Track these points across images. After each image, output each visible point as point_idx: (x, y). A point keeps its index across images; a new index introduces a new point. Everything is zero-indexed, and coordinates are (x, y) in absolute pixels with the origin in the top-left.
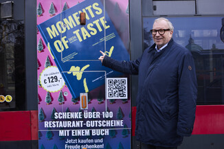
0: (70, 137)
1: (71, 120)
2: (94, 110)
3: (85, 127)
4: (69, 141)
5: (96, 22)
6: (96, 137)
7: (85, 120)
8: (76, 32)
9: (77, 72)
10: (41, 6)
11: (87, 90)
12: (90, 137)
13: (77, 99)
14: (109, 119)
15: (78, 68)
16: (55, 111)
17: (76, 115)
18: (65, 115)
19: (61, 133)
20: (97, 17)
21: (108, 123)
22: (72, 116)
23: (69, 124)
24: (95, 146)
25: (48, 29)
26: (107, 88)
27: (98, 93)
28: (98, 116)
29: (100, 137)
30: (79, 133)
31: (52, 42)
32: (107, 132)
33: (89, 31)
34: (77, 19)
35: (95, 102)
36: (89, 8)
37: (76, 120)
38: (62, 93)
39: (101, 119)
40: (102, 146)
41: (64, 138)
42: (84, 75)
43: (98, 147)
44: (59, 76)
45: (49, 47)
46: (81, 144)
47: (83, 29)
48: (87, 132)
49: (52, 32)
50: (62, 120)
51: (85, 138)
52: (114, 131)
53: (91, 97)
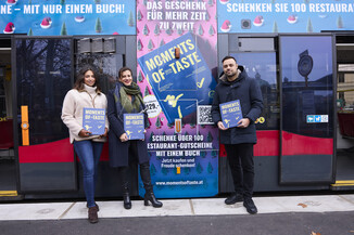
0: (166, 157)
1: (167, 142)
2: (187, 134)
3: (179, 149)
4: (165, 161)
5: (189, 56)
6: (189, 157)
7: (179, 143)
8: (172, 65)
9: (172, 101)
10: (140, 42)
11: (181, 116)
12: (184, 157)
13: (172, 124)
14: (200, 141)
15: (173, 97)
16: (153, 134)
17: (171, 138)
18: (161, 138)
19: (158, 154)
20: (190, 52)
21: (199, 145)
22: (168, 138)
23: (165, 146)
24: (188, 165)
25: (147, 62)
26: (198, 114)
27: (190, 119)
28: (190, 139)
29: (192, 157)
30: (174, 153)
31: (150, 73)
32: (198, 153)
33: (183, 65)
34: (172, 54)
35: (188, 126)
36: (182, 44)
37: (171, 142)
38: (159, 119)
39: (193, 141)
40: (193, 165)
41: (161, 158)
42: (178, 103)
43: (190, 166)
44: (157, 103)
45: (147, 78)
46: (175, 163)
47: (178, 62)
48: (181, 153)
49: (150, 65)
50: (159, 142)
51: (178, 158)
52: (204, 153)
53: (184, 122)
